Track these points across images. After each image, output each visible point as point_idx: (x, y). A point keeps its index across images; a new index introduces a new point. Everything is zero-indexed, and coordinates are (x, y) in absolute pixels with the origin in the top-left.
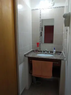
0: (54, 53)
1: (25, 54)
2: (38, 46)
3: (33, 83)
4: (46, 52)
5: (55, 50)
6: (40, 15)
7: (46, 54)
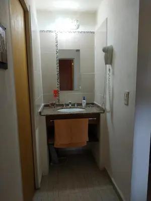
0: (84, 105)
1: (39, 111)
2: (55, 96)
3: (51, 164)
4: (70, 105)
5: (85, 101)
6: (57, 42)
7: (70, 108)
